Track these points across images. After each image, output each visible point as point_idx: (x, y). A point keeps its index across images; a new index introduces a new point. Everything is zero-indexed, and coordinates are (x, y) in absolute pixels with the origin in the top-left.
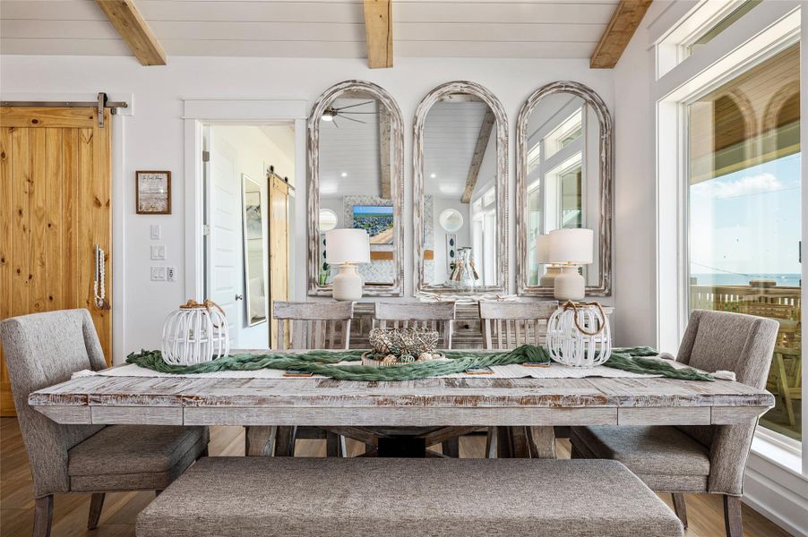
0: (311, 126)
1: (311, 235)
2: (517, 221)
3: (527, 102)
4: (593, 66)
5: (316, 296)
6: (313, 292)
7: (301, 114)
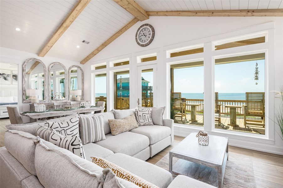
0: (24, 66)
1: (24, 89)
2: (68, 88)
3: (70, 68)
4: (81, 64)
5: (25, 103)
6: (24, 102)
7: (21, 64)
